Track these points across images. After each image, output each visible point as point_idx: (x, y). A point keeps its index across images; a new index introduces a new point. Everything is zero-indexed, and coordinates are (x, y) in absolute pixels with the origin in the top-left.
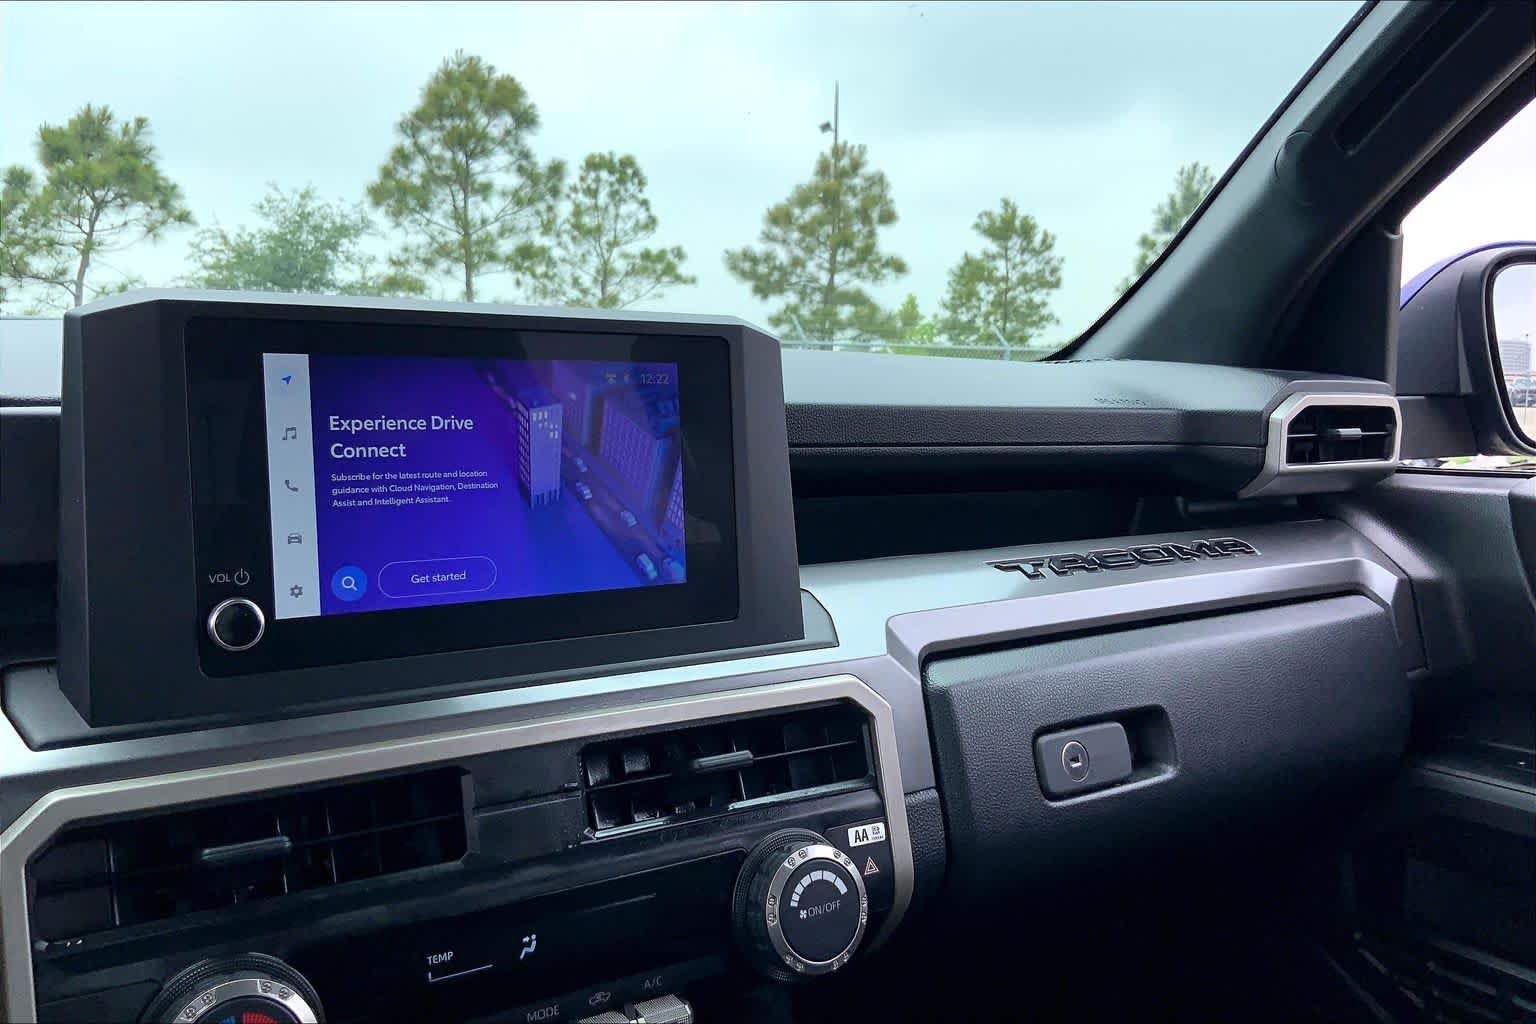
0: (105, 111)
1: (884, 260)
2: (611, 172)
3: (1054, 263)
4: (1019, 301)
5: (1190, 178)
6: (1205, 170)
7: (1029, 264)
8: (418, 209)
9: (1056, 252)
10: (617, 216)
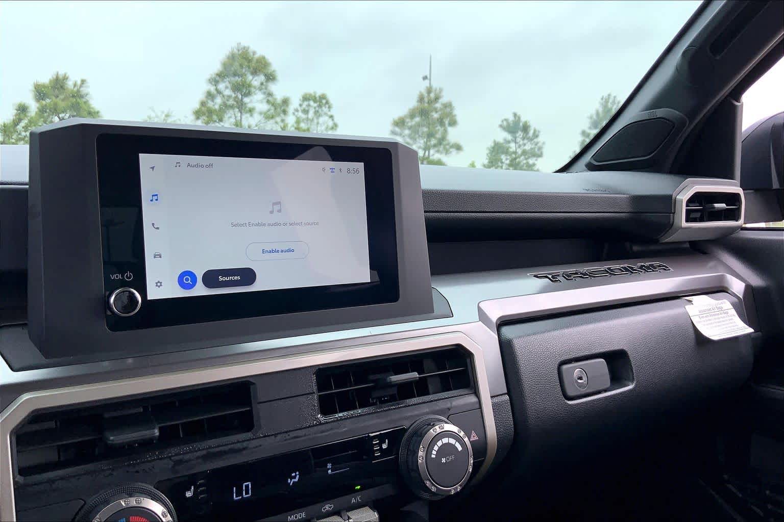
0: (65, 75)
1: (451, 144)
2: (315, 101)
3: (539, 145)
4: (522, 164)
5: (607, 101)
6: (615, 97)
7: (527, 145)
8: (218, 121)
9: (540, 139)
10: (318, 123)
